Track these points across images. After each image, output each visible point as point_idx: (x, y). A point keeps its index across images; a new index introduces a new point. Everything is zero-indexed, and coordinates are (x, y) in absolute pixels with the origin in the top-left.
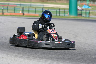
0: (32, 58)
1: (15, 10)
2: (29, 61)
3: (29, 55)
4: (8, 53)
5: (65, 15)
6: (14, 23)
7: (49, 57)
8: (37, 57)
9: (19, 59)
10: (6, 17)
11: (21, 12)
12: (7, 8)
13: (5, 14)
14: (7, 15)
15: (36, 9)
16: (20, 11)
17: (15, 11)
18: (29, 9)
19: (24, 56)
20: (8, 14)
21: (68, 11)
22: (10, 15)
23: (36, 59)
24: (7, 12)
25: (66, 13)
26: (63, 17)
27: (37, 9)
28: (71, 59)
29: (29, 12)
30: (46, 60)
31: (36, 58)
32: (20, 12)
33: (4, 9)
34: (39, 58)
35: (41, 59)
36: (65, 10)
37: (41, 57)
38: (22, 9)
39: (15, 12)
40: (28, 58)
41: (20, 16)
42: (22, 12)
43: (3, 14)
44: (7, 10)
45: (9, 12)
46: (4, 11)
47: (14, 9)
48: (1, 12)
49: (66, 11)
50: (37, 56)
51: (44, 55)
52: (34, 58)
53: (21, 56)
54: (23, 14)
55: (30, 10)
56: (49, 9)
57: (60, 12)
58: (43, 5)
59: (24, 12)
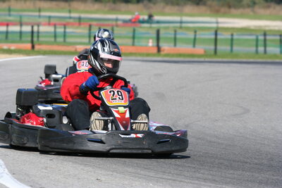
0: (183, 180)
1: (134, 38)
3: (176, 172)
4: (114, 166)
8: (198, 179)
11: (153, 42)
16: (151, 41)
17: (136, 40)
18: (175, 34)
19: (160, 176)
27: (198, 33)
29: (175, 45)
31: (197, 182)
32: (148, 42)
37: (210, 177)
38: (155, 36)
39: (133, 45)
40: (170, 181)
41: (148, 55)
42: (155, 44)
47: (131, 35)
53: (152, 174)
54: (159, 49)
55: (178, 36)
58: (217, 23)
59: (161, 44)
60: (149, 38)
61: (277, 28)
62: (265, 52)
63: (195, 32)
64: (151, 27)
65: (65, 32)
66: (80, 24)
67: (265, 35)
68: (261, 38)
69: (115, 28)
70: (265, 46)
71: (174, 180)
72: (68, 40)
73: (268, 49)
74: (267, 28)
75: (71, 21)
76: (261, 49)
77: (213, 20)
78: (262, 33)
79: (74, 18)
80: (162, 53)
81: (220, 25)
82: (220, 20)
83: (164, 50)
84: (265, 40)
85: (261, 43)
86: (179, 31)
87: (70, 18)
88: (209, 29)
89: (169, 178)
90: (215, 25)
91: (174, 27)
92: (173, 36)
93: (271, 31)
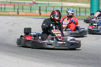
0: (50, 62)
1: (31, 9)
3: (47, 59)
4: (24, 57)
5: (86, 15)
6: (30, 23)
7: (69, 61)
8: (55, 62)
9: (35, 63)
10: (21, 17)
11: (38, 11)
12: (22, 7)
13: (20, 13)
14: (22, 16)
16: (37, 11)
17: (32, 10)
18: (46, 8)
19: (41, 60)
20: (24, 14)
21: (90, 10)
22: (26, 15)
24: (23, 11)
25: (87, 12)
26: (83, 16)
27: (55, 8)
28: (93, 63)
29: (46, 12)
30: (65, 64)
31: (55, 63)
32: (36, 11)
33: (19, 8)
34: (58, 62)
35: (60, 64)
36: (86, 9)
37: (60, 61)
38: (39, 9)
39: (31, 12)
40: (45, 63)
41: (36, 16)
42: (39, 12)
43: (18, 14)
44: (23, 9)
45: (24, 12)
46: (19, 11)
47: (30, 8)
48: (16, 12)
49: (87, 10)
50: (55, 60)
51: (63, 60)
53: (38, 60)
54: (40, 14)
55: (47, 9)
57: (81, 12)
58: (62, 4)
59: (41, 12)
60: (36, 10)
61: (84, 6)
62: (80, 15)
63: (54, 7)
64: (37, 6)
65: (5, 7)
66: (11, 4)
67: (80, 9)
68: (78, 10)
69: (24, 6)
70: (80, 13)
71: (46, 62)
72: (6, 10)
73: (81, 14)
74: (80, 6)
75: (7, 3)
76: (78, 14)
77: (60, 3)
78: (79, 8)
79: (8, 2)
80: (41, 15)
81: (63, 5)
82: (63, 3)
83: (42, 14)
84: (80, 11)
85: (78, 12)
86: (48, 7)
87: (7, 2)
88: (59, 6)
89: (45, 61)
90: (61, 5)
91: (46, 6)
92: (45, 9)
93: (82, 7)
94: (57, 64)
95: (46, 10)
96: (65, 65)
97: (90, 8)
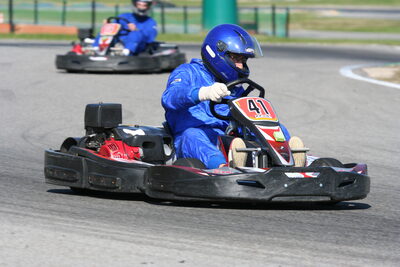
2: (16, 228)
5: (186, 31)
15: (65, 7)
21: (199, 11)
23: (45, 221)
25: (189, 19)
26: (177, 36)
34: (61, 213)
35: (68, 219)
36: (185, 8)
49: (190, 11)
50: (53, 206)
52: (37, 214)
56: (121, 4)
57: (166, 17)
94: (59, 220)
95: (36, 14)
96: (88, 224)
97: (200, 4)
